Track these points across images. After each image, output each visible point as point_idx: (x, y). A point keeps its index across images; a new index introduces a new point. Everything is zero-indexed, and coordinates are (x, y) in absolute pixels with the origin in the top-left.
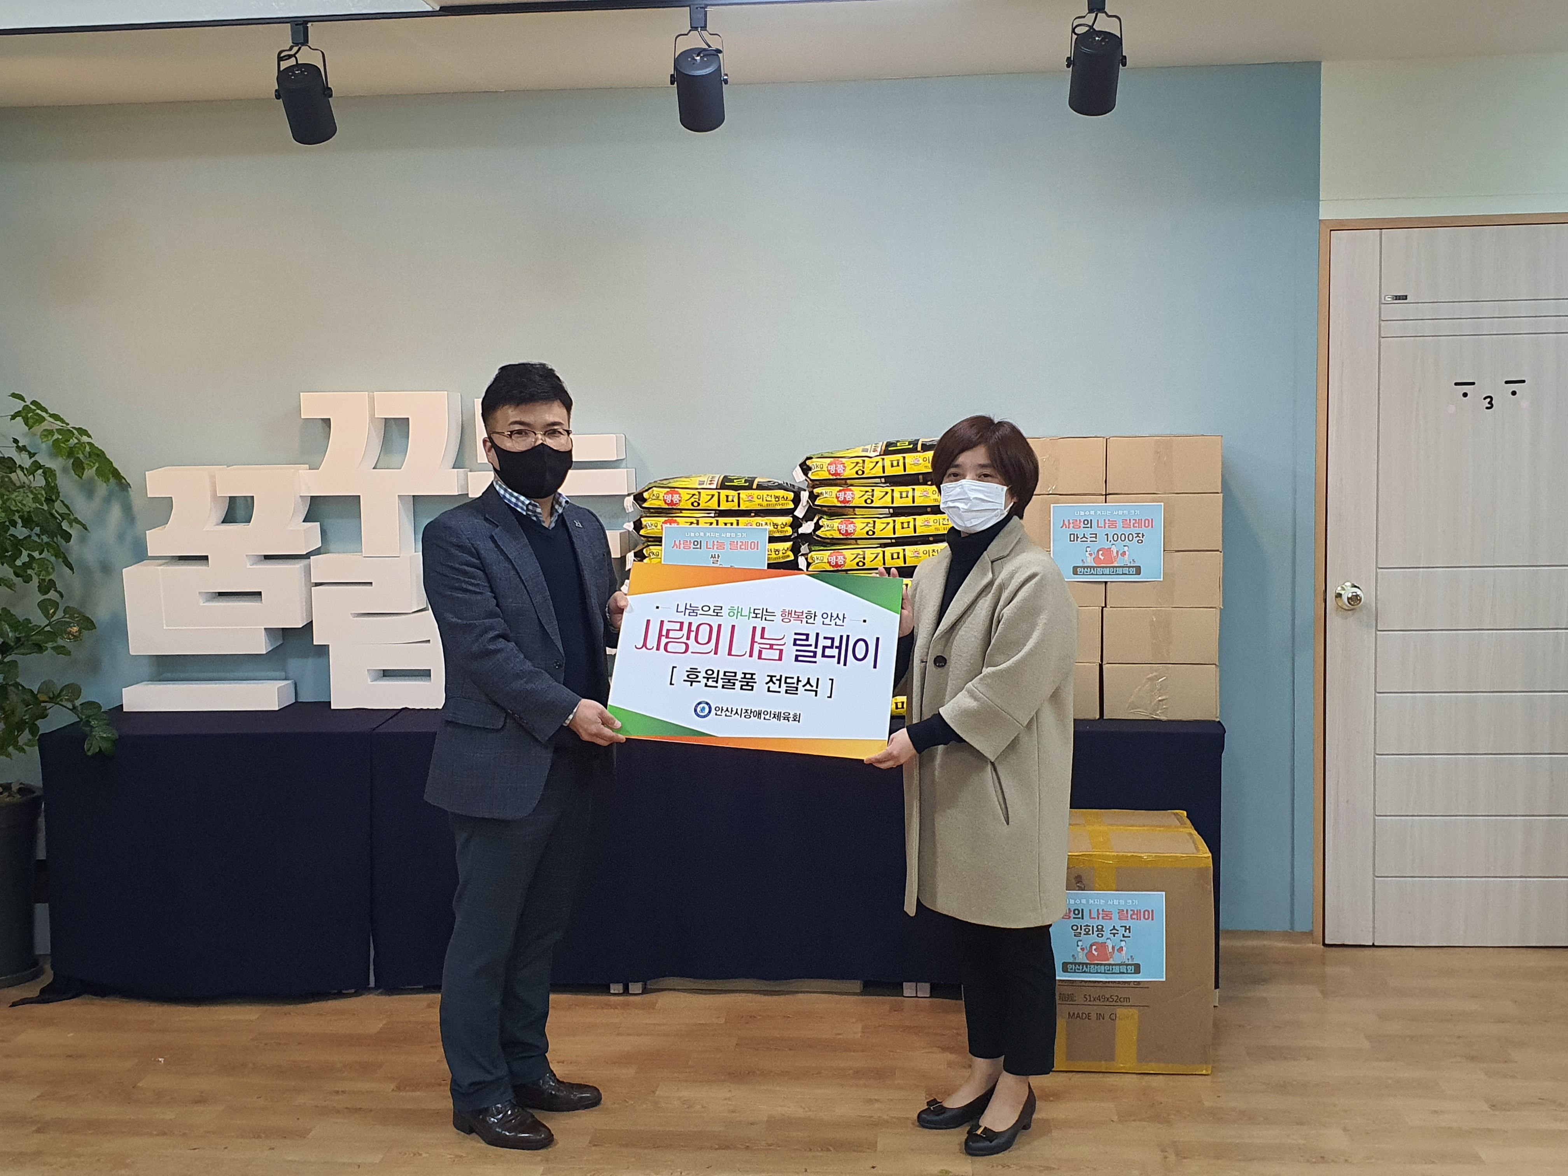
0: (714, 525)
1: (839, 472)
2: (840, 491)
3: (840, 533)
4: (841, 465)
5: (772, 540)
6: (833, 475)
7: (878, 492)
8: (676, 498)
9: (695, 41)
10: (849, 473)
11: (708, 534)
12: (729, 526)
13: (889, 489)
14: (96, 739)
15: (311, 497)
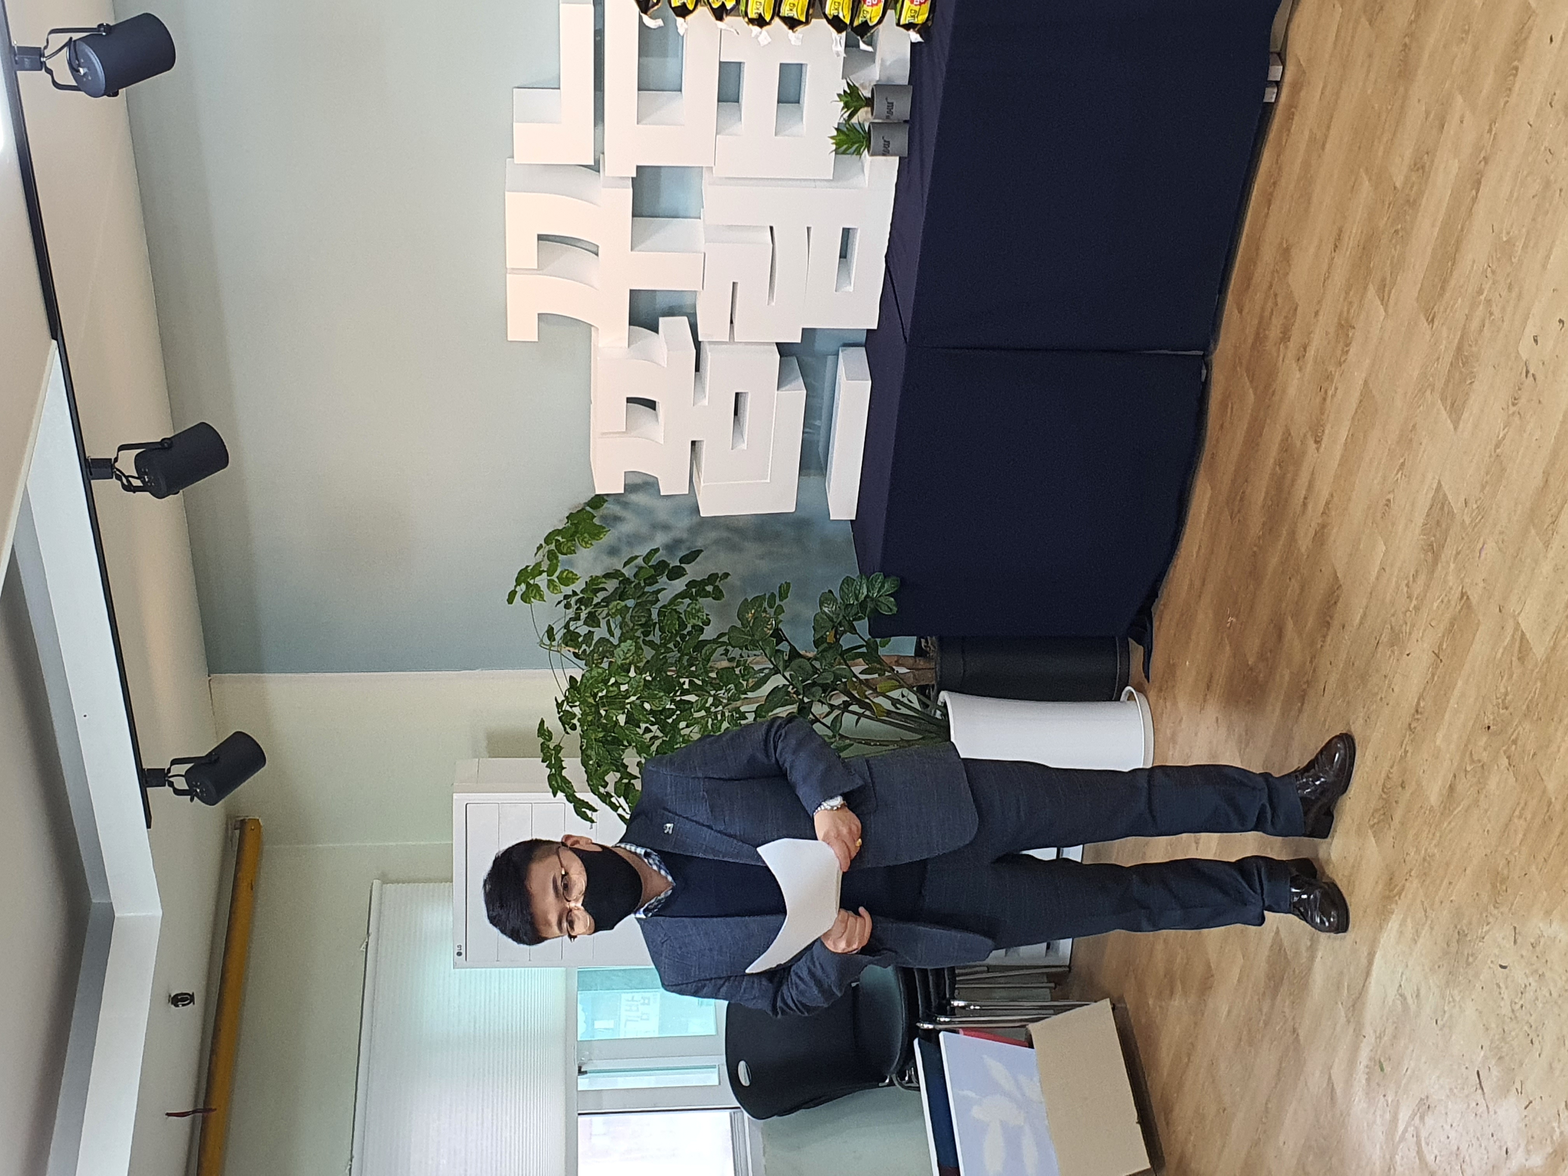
9: (60, 65)
14: (880, 596)
15: (630, 324)
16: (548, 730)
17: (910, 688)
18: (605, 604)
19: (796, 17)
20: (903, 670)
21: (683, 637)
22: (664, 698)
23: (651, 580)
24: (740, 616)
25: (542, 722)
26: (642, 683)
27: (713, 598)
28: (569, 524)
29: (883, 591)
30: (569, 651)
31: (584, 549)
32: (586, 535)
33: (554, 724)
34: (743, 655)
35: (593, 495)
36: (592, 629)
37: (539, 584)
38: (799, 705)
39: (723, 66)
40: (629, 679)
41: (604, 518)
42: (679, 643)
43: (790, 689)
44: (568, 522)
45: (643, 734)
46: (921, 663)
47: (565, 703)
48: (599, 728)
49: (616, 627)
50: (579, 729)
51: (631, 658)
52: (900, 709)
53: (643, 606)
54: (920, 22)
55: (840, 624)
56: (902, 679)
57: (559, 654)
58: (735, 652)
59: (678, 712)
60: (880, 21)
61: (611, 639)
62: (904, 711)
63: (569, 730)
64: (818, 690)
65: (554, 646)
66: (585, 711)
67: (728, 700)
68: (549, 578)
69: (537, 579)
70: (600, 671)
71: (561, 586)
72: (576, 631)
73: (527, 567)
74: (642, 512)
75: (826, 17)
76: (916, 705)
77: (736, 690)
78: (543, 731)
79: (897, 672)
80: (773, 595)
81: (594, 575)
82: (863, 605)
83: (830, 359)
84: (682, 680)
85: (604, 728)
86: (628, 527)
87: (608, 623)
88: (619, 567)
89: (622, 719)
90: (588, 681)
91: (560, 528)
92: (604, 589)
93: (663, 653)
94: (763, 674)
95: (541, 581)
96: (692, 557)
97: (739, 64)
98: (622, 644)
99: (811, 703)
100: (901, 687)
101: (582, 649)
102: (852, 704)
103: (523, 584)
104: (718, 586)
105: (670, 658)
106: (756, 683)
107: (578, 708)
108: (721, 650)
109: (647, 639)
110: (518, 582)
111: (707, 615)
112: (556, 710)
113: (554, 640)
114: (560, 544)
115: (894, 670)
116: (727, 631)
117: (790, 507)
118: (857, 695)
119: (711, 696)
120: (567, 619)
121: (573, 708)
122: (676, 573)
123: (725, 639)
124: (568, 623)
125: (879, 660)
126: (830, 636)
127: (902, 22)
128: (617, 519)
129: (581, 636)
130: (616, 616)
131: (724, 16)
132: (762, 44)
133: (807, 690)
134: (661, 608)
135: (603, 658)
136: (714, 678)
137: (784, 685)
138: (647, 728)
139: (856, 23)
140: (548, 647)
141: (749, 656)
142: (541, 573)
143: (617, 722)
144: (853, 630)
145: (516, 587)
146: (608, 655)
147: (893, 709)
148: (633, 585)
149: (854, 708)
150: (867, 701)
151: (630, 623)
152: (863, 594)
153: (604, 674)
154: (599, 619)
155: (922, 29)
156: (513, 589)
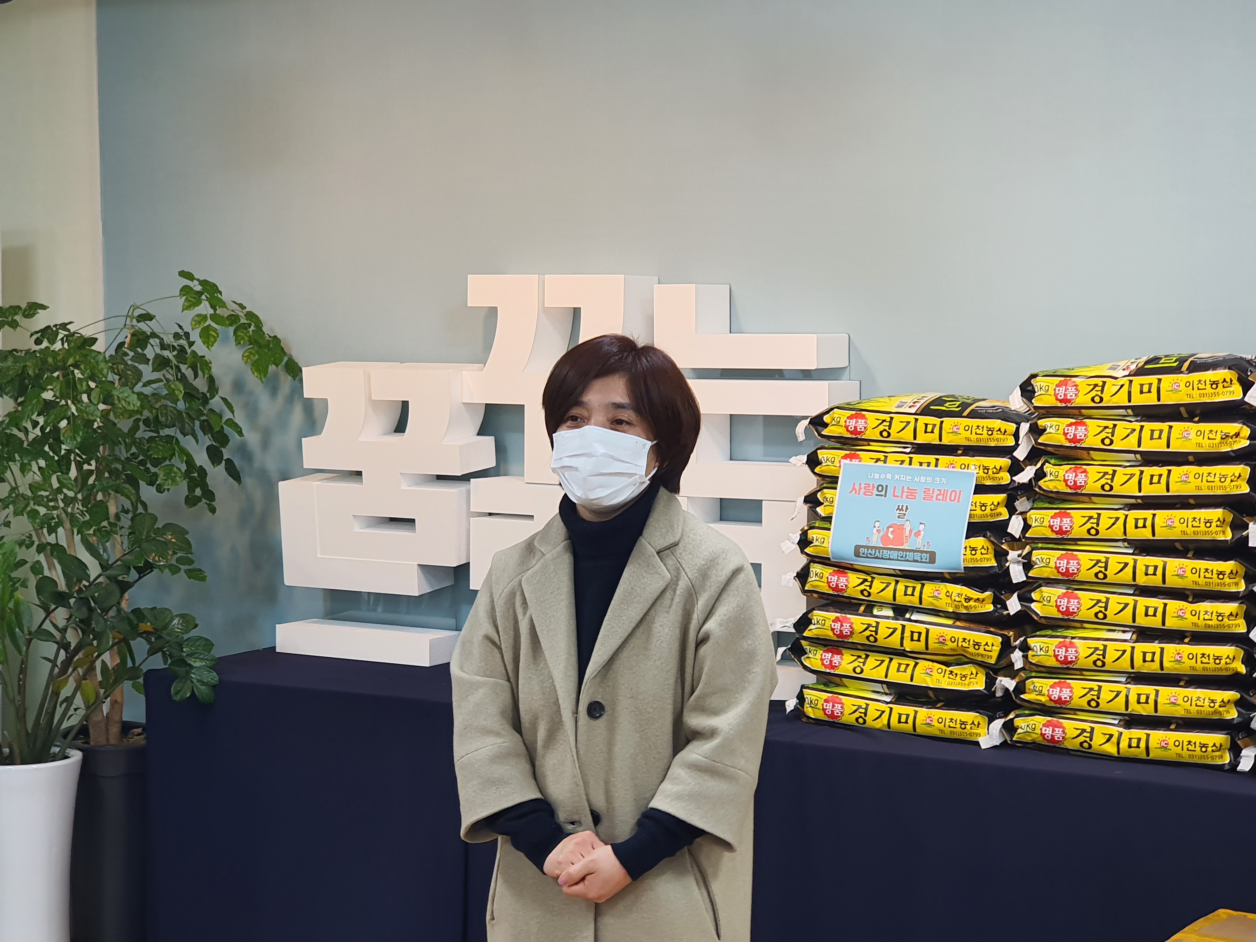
0: (906, 465)
1: (1069, 398)
2: (1071, 425)
3: (1067, 485)
4: (1074, 388)
5: (980, 489)
6: (1061, 401)
7: (1122, 428)
8: (861, 424)
10: (1083, 400)
11: (897, 477)
12: (925, 466)
13: (1137, 425)
14: (192, 682)
15: (486, 404)
16: (35, 314)
17: (86, 718)
18: (179, 377)
19: (809, 579)
20: (106, 708)
21: (143, 463)
22: (75, 442)
23: (207, 428)
24: (168, 527)
25: (44, 307)
26: (91, 418)
27: (187, 496)
28: (268, 338)
29: (198, 684)
30: (126, 337)
31: (242, 354)
32: (257, 356)
33: (41, 320)
34: (123, 529)
35: (300, 365)
36: (151, 362)
37: (203, 304)
38: (66, 593)
39: (756, 505)
40: (96, 403)
41: (276, 376)
42: (136, 458)
43: (85, 583)
44: (270, 337)
45: (31, 419)
46: (115, 730)
47: (66, 333)
48: (39, 370)
49: (155, 389)
50: (37, 348)
51: (120, 406)
52: (60, 707)
53: (178, 420)
54: (805, 710)
55: (159, 637)
56: (96, 708)
57: (123, 327)
58: (126, 520)
59: (56, 458)
60: (805, 668)
61: (140, 384)
62: (59, 711)
63: (35, 337)
64: (83, 613)
65: (131, 321)
66: (59, 355)
67: (71, 514)
68: (208, 316)
69: (207, 303)
70: (105, 371)
71: (200, 329)
72: (149, 344)
73: (221, 293)
74: (283, 419)
75: (809, 611)
76: (65, 725)
77: (83, 522)
78: (33, 308)
79: (104, 702)
80: (192, 562)
81: (213, 366)
82: (182, 662)
83: (452, 622)
84: (93, 462)
85: (38, 377)
86: (264, 401)
87: (159, 380)
88: (221, 393)
89: (48, 395)
90: (94, 358)
91: (264, 329)
92: (196, 376)
93: (125, 441)
94: (102, 553)
95: (205, 308)
96: (233, 472)
97: (759, 521)
98: (136, 396)
99: (68, 606)
100: (88, 707)
101: (128, 352)
102: (67, 652)
103: (201, 288)
104: (201, 501)
105: (120, 449)
106: (92, 545)
107: (61, 347)
108: (128, 505)
109: (141, 424)
110: (204, 283)
111: (168, 490)
112: (59, 323)
113: (138, 321)
114: (246, 329)
115: (106, 698)
116: (149, 511)
117: (288, 581)
118: (77, 658)
119: (76, 494)
120: (162, 336)
121: (60, 341)
122: (214, 455)
123: (140, 509)
124: (157, 337)
125: (118, 681)
126: (146, 626)
127: (805, 691)
128: (274, 390)
129: (143, 351)
130: (167, 390)
131: (809, 505)
132: (782, 544)
133: (84, 601)
134: (177, 439)
135: (119, 375)
136: (95, 499)
137: (89, 576)
138: (38, 423)
139: (803, 643)
140: (130, 314)
141: (121, 536)
142: (213, 307)
143: (45, 389)
144: (152, 652)
145: (198, 280)
146: (123, 380)
147: (61, 698)
148: (201, 408)
149: (62, 654)
150: (70, 670)
151: (159, 404)
152: (195, 662)
153: (101, 376)
154: (162, 370)
155: (799, 711)
156: (196, 277)
